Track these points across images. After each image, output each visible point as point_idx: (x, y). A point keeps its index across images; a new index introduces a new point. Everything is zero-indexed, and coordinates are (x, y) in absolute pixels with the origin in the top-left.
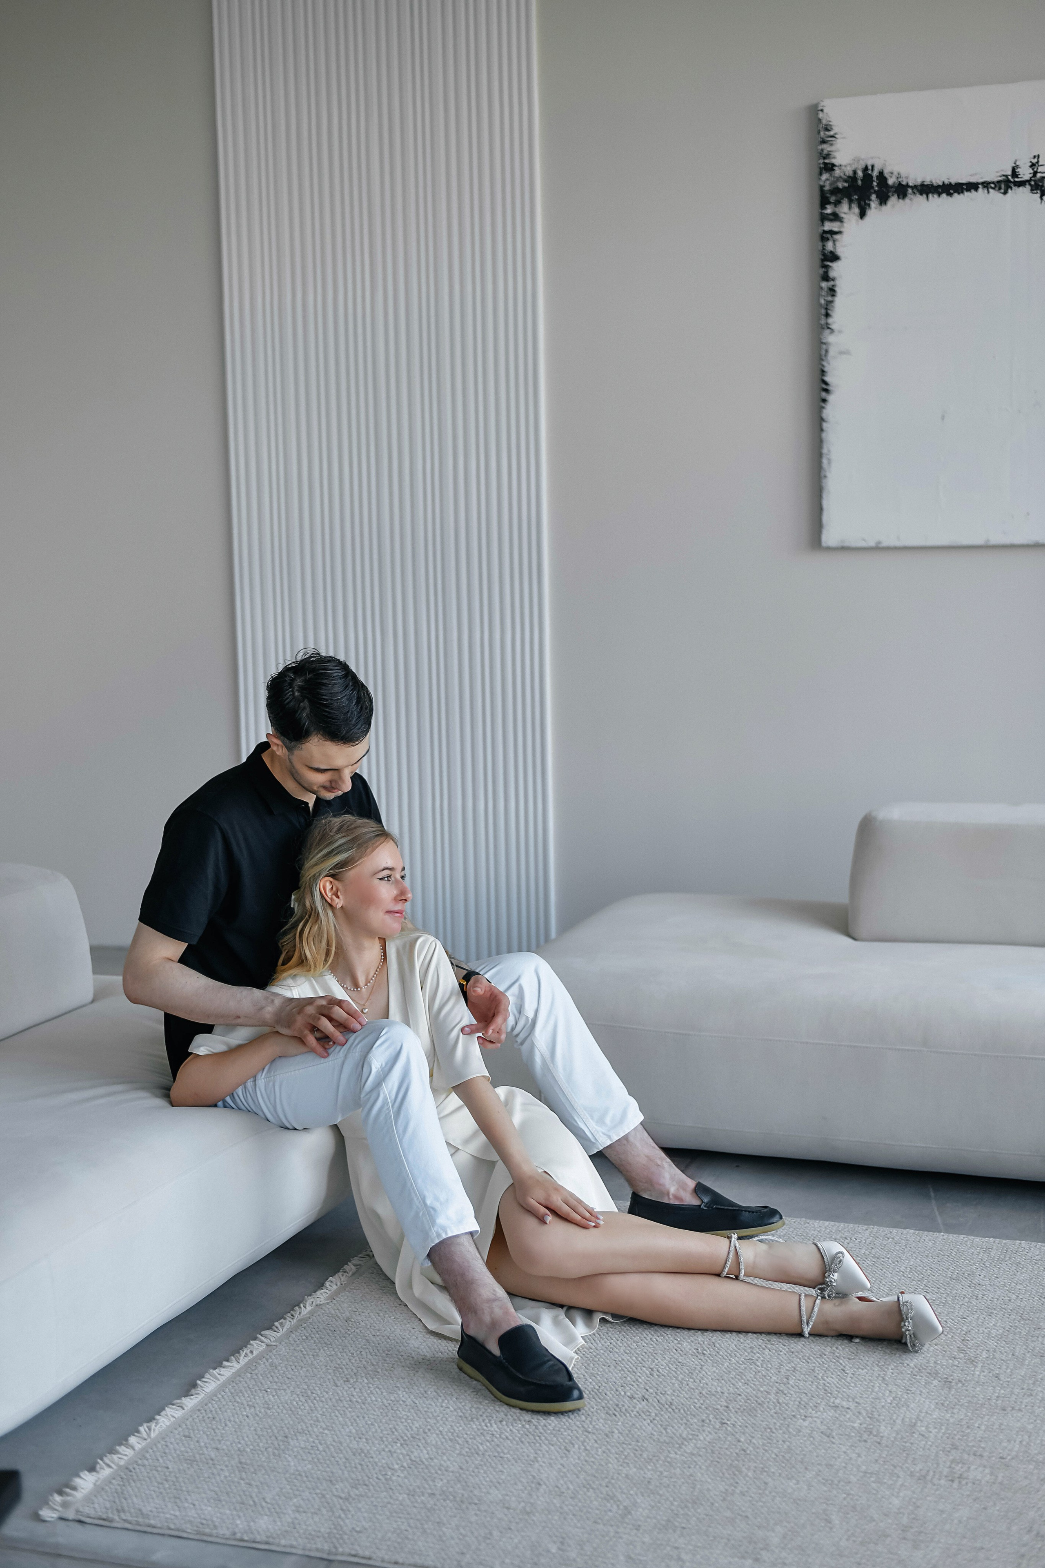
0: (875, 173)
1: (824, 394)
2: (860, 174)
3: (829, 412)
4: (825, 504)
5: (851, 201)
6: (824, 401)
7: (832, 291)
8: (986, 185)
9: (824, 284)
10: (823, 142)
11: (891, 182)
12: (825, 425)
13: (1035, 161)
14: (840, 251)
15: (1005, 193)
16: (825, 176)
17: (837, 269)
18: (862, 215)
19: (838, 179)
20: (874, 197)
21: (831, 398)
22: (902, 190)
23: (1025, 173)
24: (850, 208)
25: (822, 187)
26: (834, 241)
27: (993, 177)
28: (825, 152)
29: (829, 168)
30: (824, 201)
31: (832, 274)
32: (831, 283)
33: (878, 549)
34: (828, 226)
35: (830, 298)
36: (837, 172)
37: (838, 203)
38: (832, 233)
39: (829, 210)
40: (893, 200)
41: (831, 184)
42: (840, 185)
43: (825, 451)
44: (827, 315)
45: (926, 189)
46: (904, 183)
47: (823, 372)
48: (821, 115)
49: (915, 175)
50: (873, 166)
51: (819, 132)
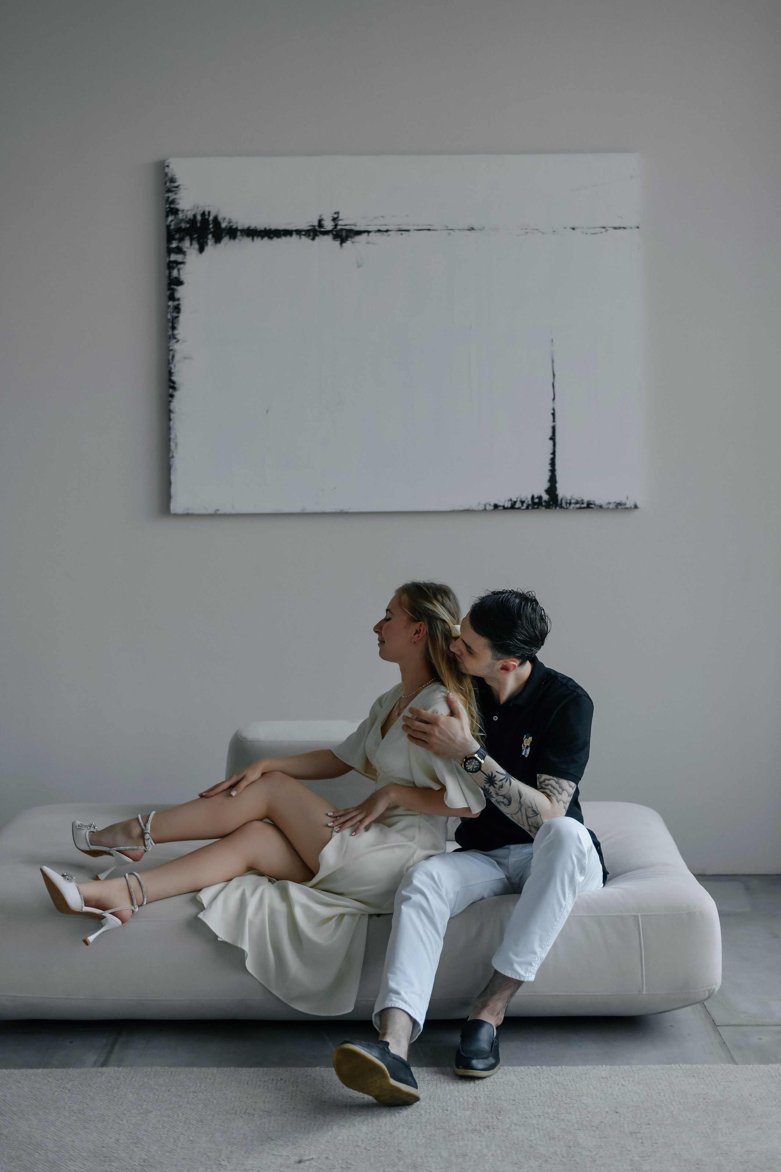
0: (211, 218)
1: (171, 391)
2: (199, 218)
3: (176, 405)
4: (173, 478)
5: (192, 240)
6: (172, 396)
7: (177, 309)
8: (299, 232)
9: (171, 303)
10: (169, 191)
11: (224, 225)
12: (172, 415)
13: (336, 216)
14: (183, 277)
15: (313, 239)
16: (170, 218)
17: (181, 292)
18: (201, 250)
19: (182, 220)
20: (210, 236)
21: (177, 394)
22: (233, 233)
23: (329, 225)
24: (191, 244)
25: (168, 227)
26: (179, 270)
27: (304, 226)
28: (171, 199)
29: (174, 211)
30: (170, 238)
31: (177, 295)
32: (176, 303)
33: (216, 515)
34: (173, 257)
35: (175, 315)
36: (181, 216)
37: (181, 240)
38: (177, 263)
39: (174, 245)
40: (226, 240)
41: (175, 225)
42: (183, 225)
43: (172, 436)
44: (173, 328)
45: (252, 233)
46: (234, 227)
47: (170, 373)
48: (167, 170)
49: (243, 221)
50: (209, 213)
51: (166, 183)
